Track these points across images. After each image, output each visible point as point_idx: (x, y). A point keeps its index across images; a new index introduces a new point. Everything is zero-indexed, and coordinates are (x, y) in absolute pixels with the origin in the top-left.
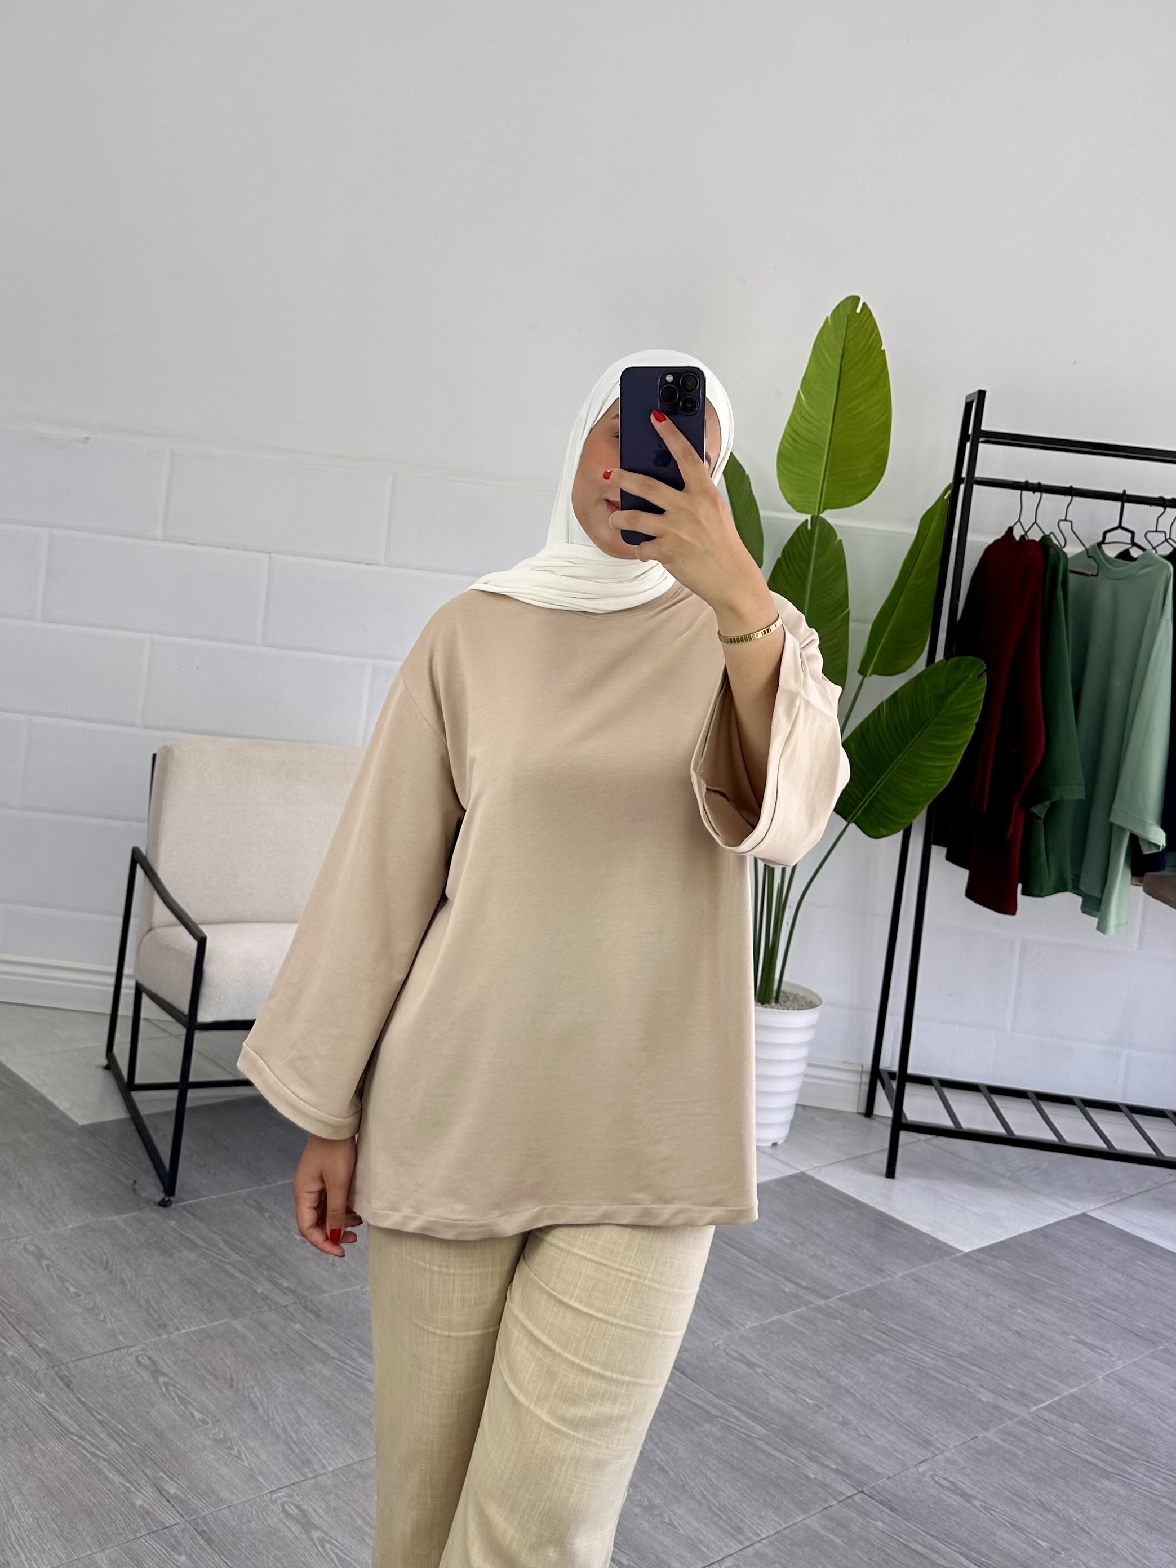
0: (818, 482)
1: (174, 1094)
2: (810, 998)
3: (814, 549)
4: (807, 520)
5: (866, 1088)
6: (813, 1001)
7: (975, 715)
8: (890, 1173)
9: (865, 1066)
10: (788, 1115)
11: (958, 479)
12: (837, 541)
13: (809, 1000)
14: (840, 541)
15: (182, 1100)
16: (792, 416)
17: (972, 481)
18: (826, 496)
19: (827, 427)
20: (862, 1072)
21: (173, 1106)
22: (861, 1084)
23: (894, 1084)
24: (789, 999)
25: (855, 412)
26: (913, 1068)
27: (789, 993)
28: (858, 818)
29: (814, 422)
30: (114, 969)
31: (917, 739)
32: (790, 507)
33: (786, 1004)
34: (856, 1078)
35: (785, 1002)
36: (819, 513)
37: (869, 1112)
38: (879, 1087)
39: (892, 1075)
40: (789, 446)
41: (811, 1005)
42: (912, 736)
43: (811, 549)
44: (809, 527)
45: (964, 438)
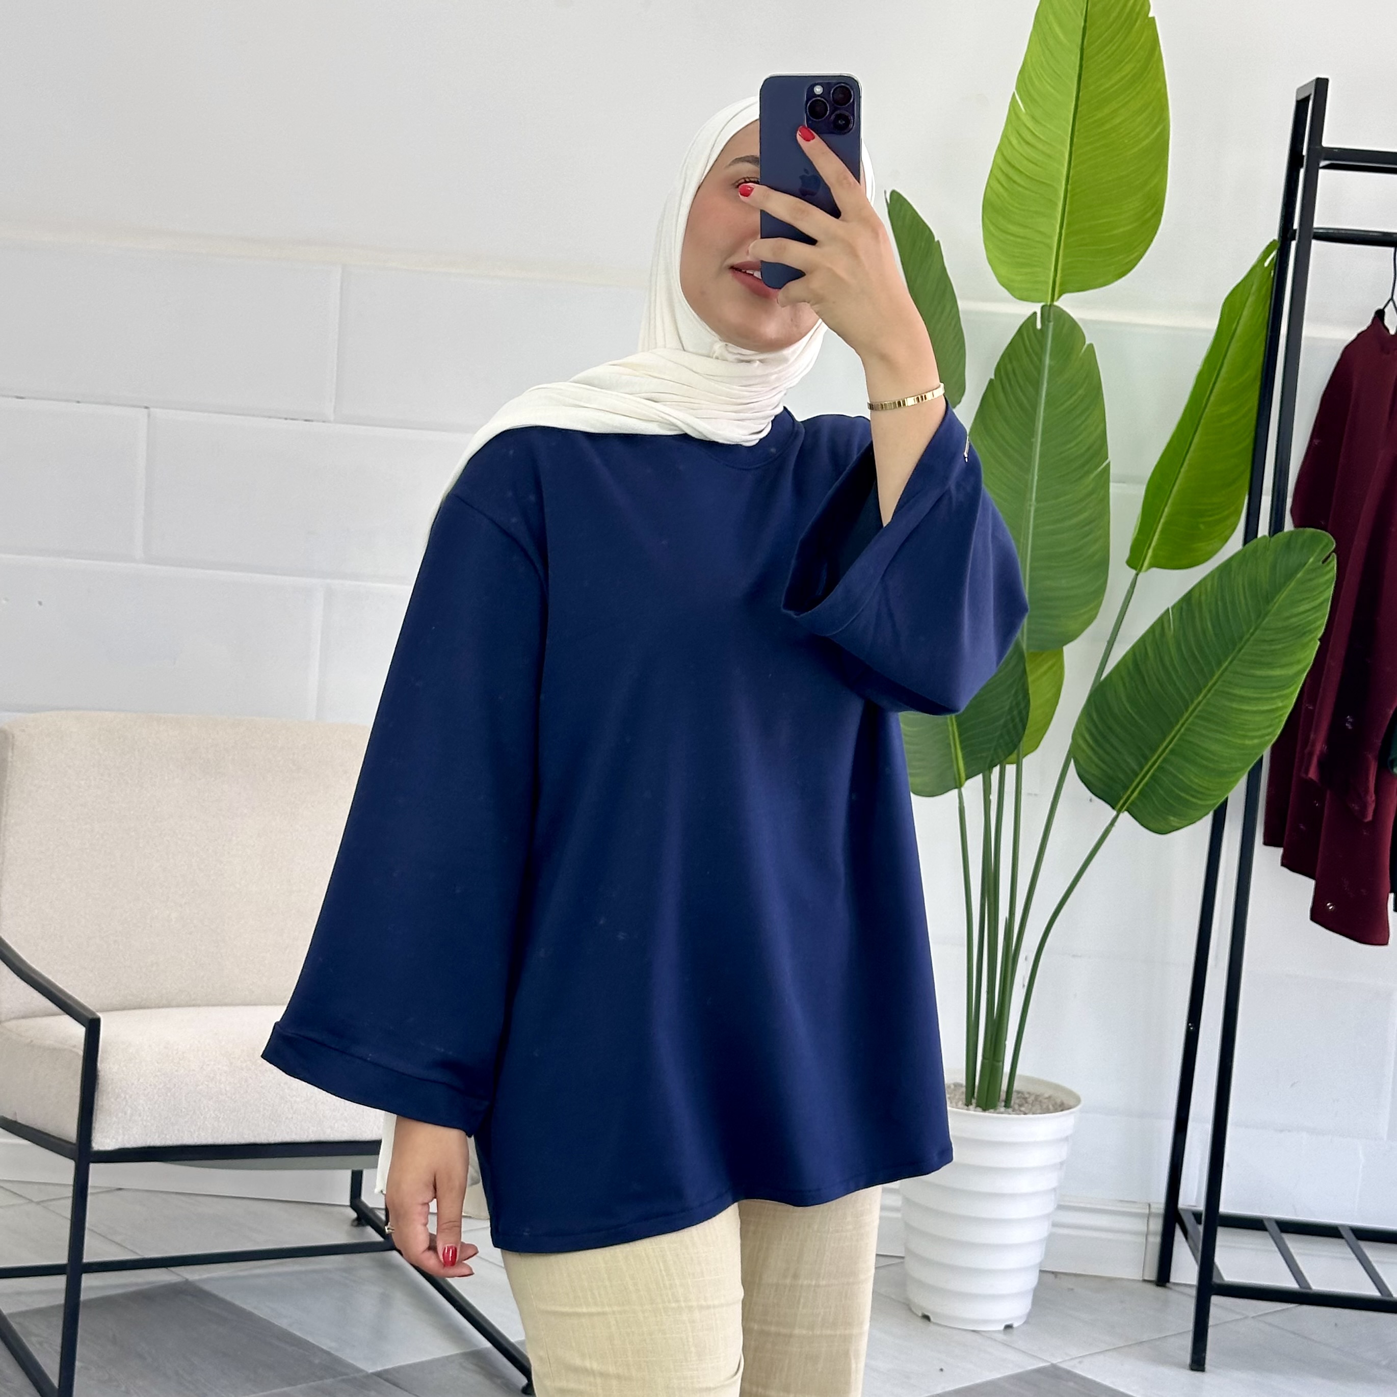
0: (1051, 248)
2: (1060, 1097)
3: (1047, 361)
4: (1035, 313)
6: (1065, 1102)
7: (1319, 623)
8: (1198, 1363)
9: (1152, 1206)
11: (1286, 232)
12: (1086, 346)
13: (1059, 1101)
14: (1091, 346)
15: (73, 1290)
16: (1005, 136)
17: (1309, 234)
18: (1063, 270)
19: (1063, 155)
20: (1150, 1215)
22: (1149, 1233)
24: (1027, 1102)
25: (1107, 126)
27: (1029, 1093)
28: (1133, 803)
29: (1040, 146)
31: (1226, 669)
32: (1005, 293)
33: (1023, 1109)
34: (1140, 1226)
35: (1020, 1106)
36: (1053, 300)
37: (1163, 1277)
38: (1179, 1234)
39: (1197, 1216)
40: (1001, 190)
41: (1062, 1107)
42: (1219, 664)
43: (1041, 360)
44: (1039, 326)
45: (1294, 162)
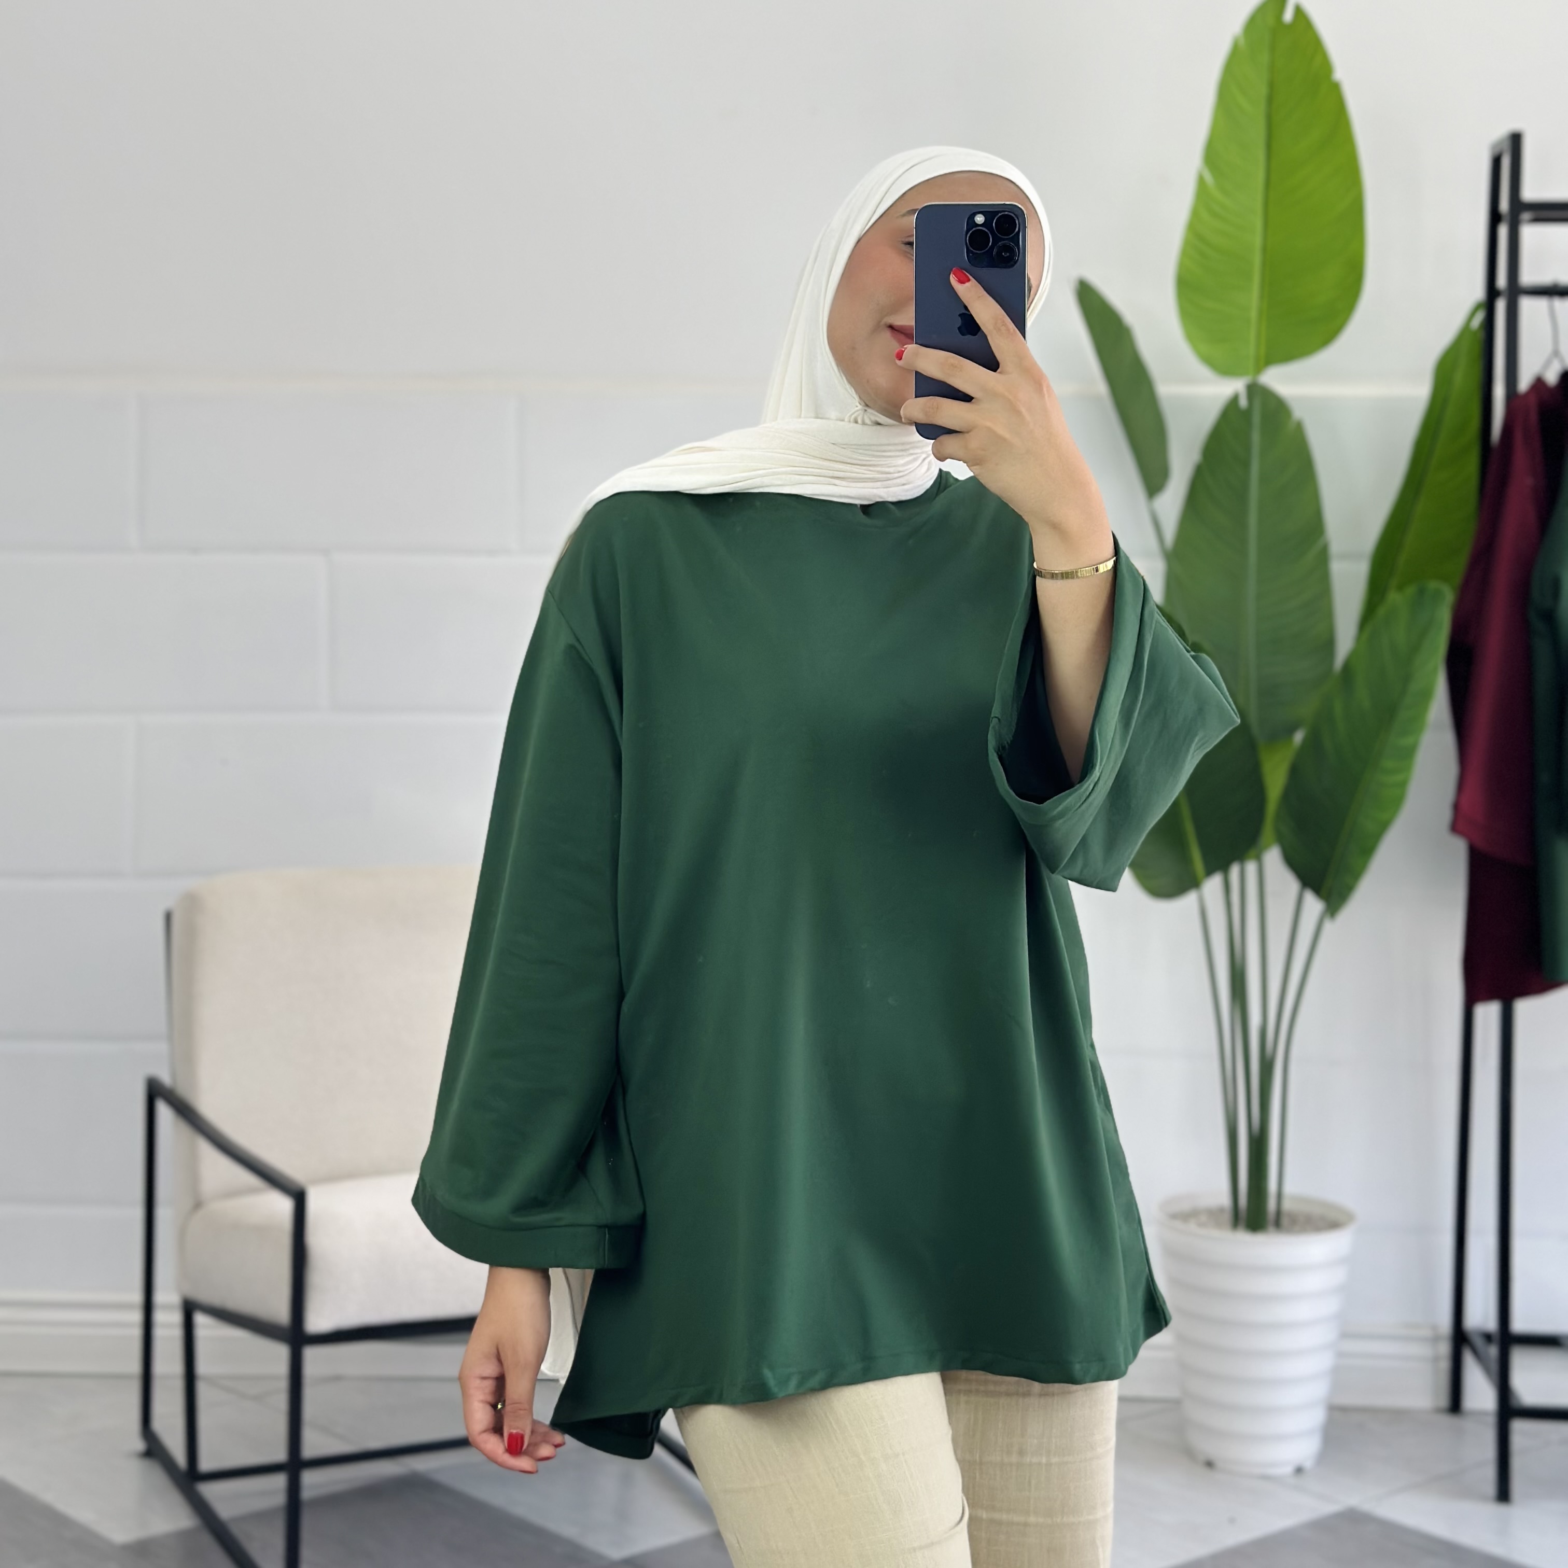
0: (1251, 320)
1: (280, 1481)
2: (1330, 1212)
3: (1256, 441)
4: (1238, 392)
5: (1445, 1365)
6: (1336, 1217)
8: (1503, 1494)
9: (1440, 1330)
10: (1316, 1417)
11: (1492, 292)
12: (1293, 425)
13: (1329, 1217)
14: (1299, 421)
15: (294, 1488)
17: (1515, 291)
18: (1266, 342)
19: (1255, 224)
20: (1435, 1339)
21: (280, 1499)
22: (1436, 1359)
23: (1493, 1351)
24: (1297, 1222)
26: (1520, 1324)
27: (1299, 1213)
29: (1232, 218)
30: (137, 1297)
32: (1206, 371)
33: (1293, 1228)
34: (1424, 1350)
35: (1291, 1226)
36: (1257, 377)
37: (1455, 1404)
38: (1468, 1359)
39: (1488, 1337)
41: (1335, 1224)
43: (1249, 441)
44: (1244, 403)
45: (1495, 218)
